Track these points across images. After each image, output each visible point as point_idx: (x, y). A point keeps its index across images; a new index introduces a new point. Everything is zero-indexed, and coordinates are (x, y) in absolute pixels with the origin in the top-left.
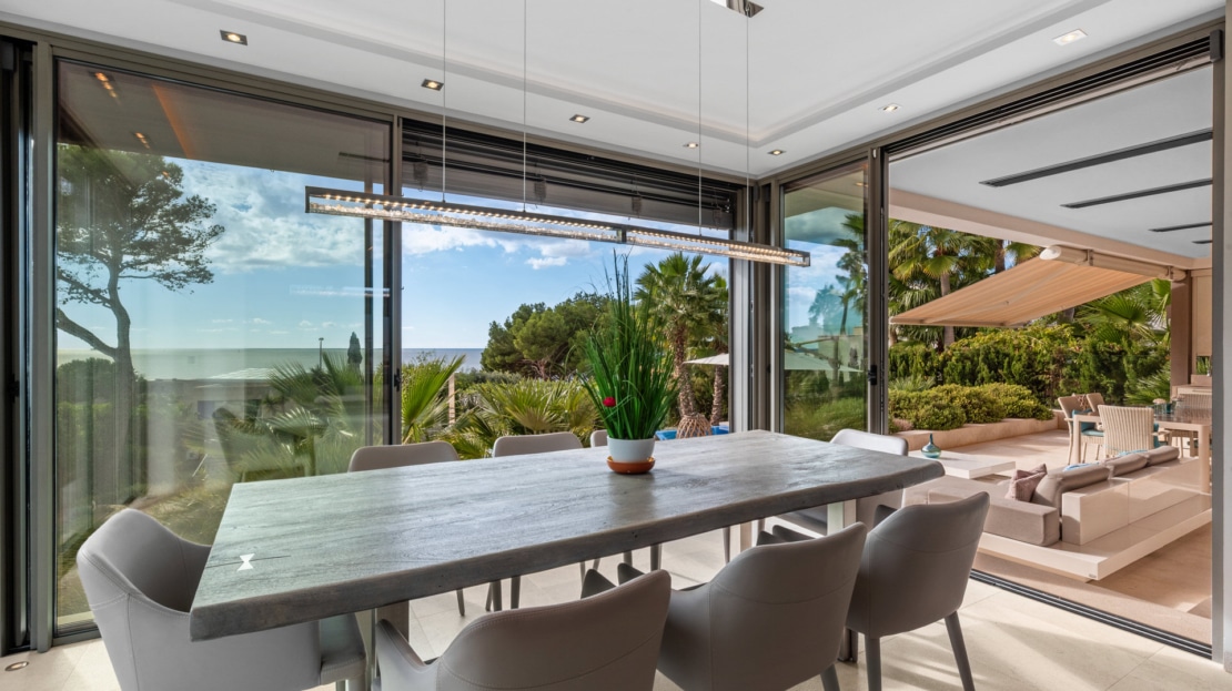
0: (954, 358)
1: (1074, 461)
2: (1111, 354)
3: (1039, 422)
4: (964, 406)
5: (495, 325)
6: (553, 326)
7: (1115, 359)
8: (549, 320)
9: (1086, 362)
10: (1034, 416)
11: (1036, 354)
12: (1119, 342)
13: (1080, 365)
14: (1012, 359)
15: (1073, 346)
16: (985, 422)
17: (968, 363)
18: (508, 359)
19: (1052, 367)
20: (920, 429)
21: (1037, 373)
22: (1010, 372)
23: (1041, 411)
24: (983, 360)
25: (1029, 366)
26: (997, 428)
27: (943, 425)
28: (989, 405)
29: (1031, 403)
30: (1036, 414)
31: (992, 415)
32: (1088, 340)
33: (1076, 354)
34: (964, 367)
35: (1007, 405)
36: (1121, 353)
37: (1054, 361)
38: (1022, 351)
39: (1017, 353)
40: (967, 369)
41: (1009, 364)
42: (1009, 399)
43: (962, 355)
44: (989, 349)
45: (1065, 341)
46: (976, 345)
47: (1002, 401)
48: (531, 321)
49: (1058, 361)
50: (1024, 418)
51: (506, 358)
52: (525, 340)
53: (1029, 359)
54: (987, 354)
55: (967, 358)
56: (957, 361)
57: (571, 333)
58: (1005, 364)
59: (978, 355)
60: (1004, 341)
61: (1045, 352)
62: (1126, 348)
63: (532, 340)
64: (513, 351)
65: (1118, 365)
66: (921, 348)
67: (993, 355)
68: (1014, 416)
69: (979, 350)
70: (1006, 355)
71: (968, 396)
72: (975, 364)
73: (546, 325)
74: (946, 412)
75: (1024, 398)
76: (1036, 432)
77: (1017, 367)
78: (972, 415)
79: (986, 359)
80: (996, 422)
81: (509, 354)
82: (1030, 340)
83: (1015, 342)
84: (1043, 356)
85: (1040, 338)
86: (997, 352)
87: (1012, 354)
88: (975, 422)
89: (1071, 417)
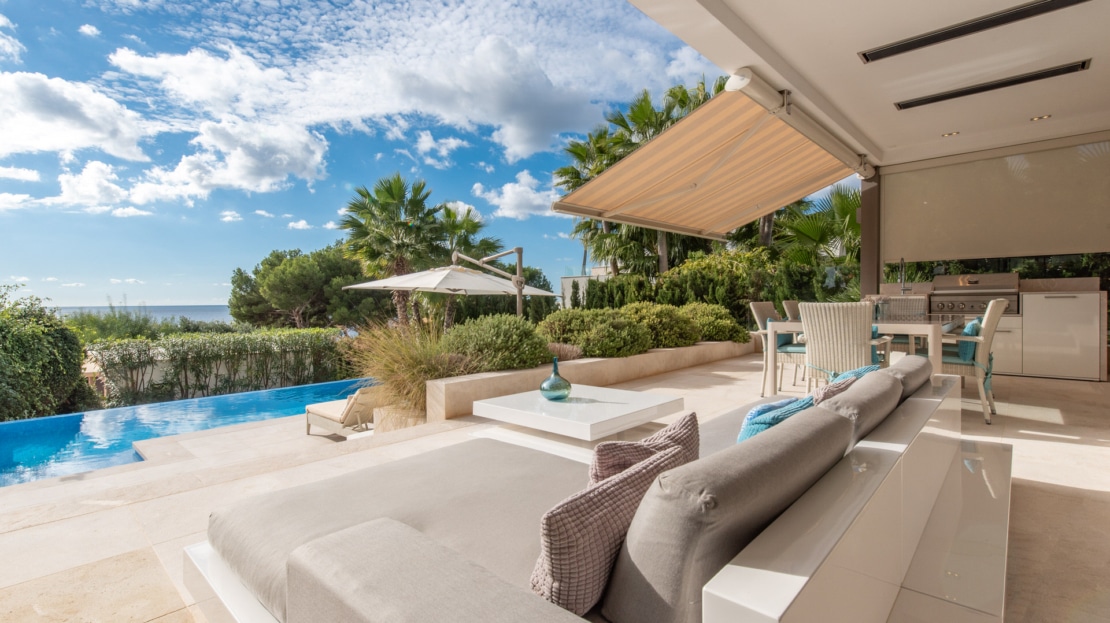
0: (664, 286)
1: (768, 393)
2: (802, 274)
3: (736, 344)
4: (652, 327)
5: (240, 273)
6: (305, 273)
7: (806, 279)
8: (301, 267)
9: (780, 284)
10: (731, 338)
11: (737, 278)
12: (809, 263)
13: (776, 287)
14: (716, 284)
15: (770, 268)
16: (677, 345)
17: (677, 291)
18: (255, 309)
19: (751, 290)
20: (592, 356)
21: (739, 298)
22: (715, 298)
23: (737, 331)
24: (691, 287)
25: (731, 290)
26: (689, 352)
27: (619, 349)
28: (682, 324)
29: (727, 322)
30: (732, 335)
31: (684, 336)
32: (782, 262)
33: (772, 277)
34: (673, 295)
35: (704, 326)
36: (811, 274)
37: (753, 284)
38: (725, 274)
39: (720, 277)
40: (676, 296)
41: (714, 289)
42: (706, 320)
43: (671, 282)
44: (696, 274)
45: (763, 264)
46: (685, 272)
47: (697, 322)
48: (281, 267)
49: (757, 285)
50: (720, 340)
51: (253, 307)
52: (272, 287)
53: (731, 283)
54: (694, 279)
55: (676, 285)
56: (668, 289)
57: (327, 281)
58: (710, 290)
59: (686, 282)
60: (709, 267)
61: (745, 275)
62: (815, 268)
63: (281, 287)
64: (261, 300)
65: (808, 284)
66: (636, 278)
67: (699, 281)
68: (710, 338)
69: (686, 276)
70: (711, 280)
71: (659, 315)
72: (683, 292)
73: (296, 272)
74: (624, 333)
75: (721, 318)
76: (733, 357)
77: (721, 291)
78: (662, 338)
79: (694, 285)
80: (689, 345)
81: (257, 304)
82: (732, 265)
83: (719, 267)
84: (744, 280)
85: (740, 262)
86: (703, 277)
87: (716, 279)
88: (664, 346)
89: (765, 328)
